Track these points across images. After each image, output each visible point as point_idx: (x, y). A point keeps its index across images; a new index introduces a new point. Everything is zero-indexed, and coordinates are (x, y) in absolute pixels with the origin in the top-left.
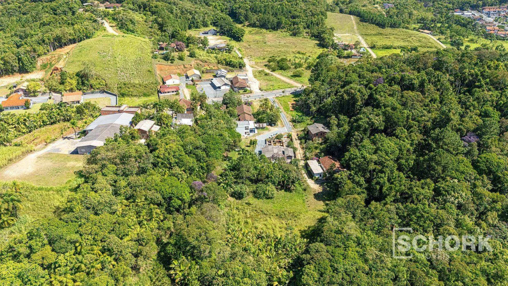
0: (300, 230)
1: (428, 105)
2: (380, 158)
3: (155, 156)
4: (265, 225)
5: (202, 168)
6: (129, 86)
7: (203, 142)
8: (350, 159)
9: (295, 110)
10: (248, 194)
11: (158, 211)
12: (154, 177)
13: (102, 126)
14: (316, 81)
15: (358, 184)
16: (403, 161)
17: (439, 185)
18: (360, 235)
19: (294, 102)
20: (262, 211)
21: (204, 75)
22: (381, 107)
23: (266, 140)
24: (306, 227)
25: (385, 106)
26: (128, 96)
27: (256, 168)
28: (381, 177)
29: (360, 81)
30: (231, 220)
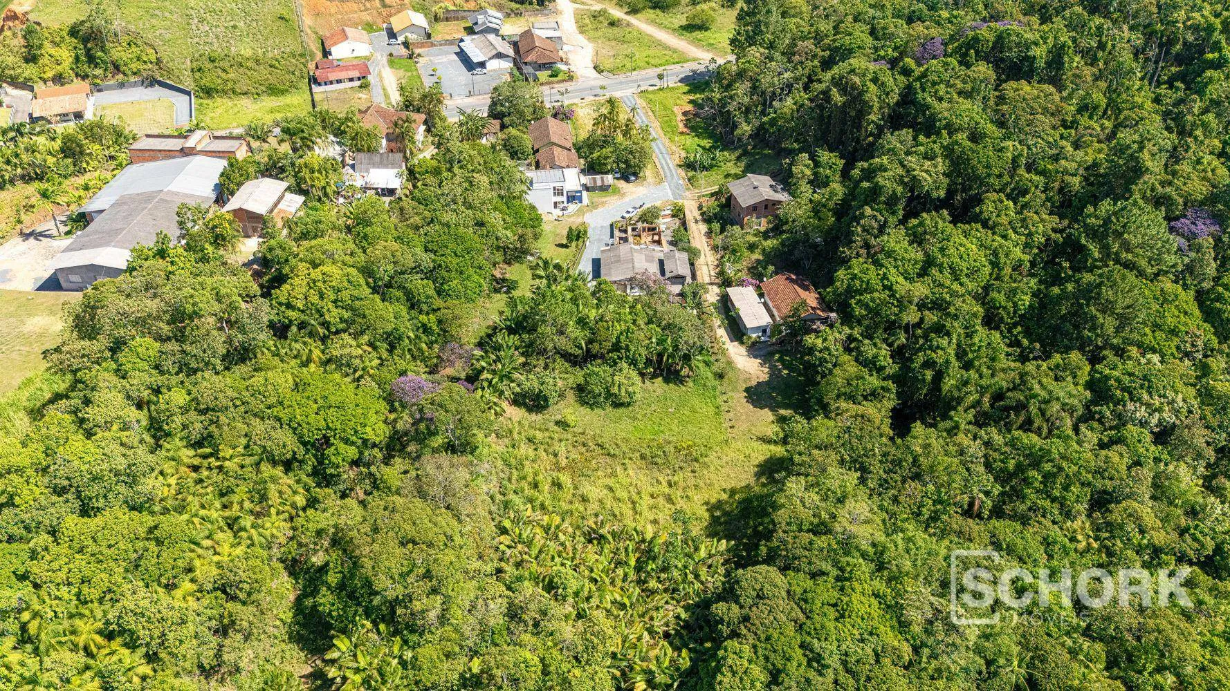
0: (707, 503)
1: (1074, 124)
2: (936, 290)
3: (280, 304)
4: (610, 489)
5: (426, 329)
6: (226, 64)
7: (426, 250)
8: (850, 292)
9: (693, 129)
10: (562, 395)
11: (289, 480)
12: (270, 374)
13: (132, 198)
14: (750, 45)
15: (872, 365)
16: (1000, 298)
17: (1107, 372)
18: (881, 537)
19: (689, 107)
20: (601, 446)
21: (440, 27)
22: (938, 133)
23: (612, 225)
24: (724, 490)
25: (951, 129)
26: (225, 92)
27: (582, 322)
28: (938, 347)
29: (876, 49)
30: (515, 477)
